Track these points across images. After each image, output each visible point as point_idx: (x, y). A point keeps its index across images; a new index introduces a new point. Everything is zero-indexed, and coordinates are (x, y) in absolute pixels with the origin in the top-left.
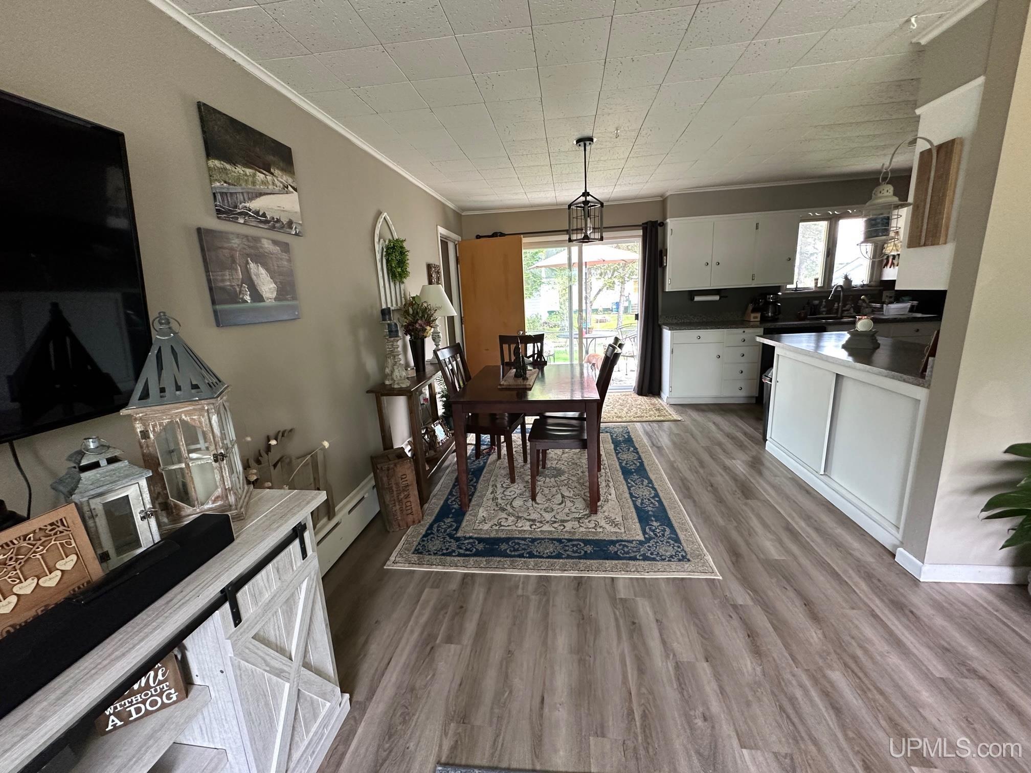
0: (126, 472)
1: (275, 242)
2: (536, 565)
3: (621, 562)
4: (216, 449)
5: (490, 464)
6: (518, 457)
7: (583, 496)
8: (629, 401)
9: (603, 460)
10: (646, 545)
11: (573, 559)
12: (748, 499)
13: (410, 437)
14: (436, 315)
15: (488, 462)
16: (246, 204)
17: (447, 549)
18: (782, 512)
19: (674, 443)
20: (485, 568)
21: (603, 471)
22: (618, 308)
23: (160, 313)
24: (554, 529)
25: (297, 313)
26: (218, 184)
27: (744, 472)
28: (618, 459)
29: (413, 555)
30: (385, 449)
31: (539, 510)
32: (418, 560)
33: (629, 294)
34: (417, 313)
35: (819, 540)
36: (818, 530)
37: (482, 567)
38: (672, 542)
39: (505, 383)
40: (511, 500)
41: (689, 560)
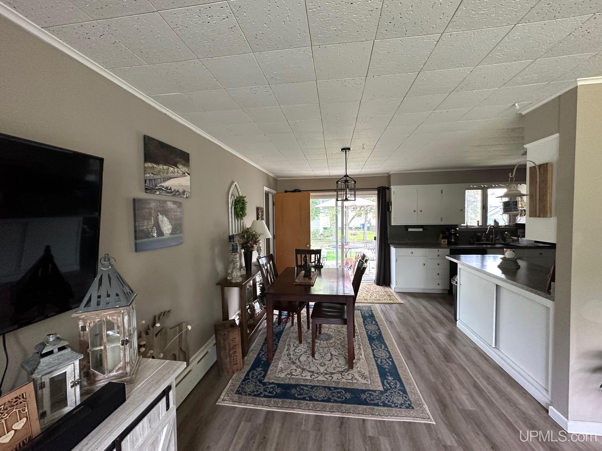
0: (68, 357)
1: (174, 202)
2: (314, 406)
3: (369, 407)
4: (124, 337)
5: (287, 329)
6: (304, 325)
7: (344, 355)
8: (372, 289)
9: (356, 330)
10: (385, 395)
11: (338, 403)
12: (448, 362)
13: (239, 310)
14: (260, 238)
15: (286, 328)
16: (161, 184)
17: (257, 391)
18: (471, 374)
19: (400, 319)
20: (281, 407)
21: (356, 337)
22: (364, 227)
23: (105, 255)
24: (325, 379)
25: (181, 241)
26: (148, 175)
27: (444, 342)
28: (366, 329)
29: (235, 395)
30: (224, 320)
31: (316, 364)
32: (238, 399)
33: (370, 219)
34: (249, 237)
35: (496, 396)
36: (495, 388)
37: (279, 407)
38: (401, 393)
39: (298, 281)
40: (299, 356)
41: (413, 408)
